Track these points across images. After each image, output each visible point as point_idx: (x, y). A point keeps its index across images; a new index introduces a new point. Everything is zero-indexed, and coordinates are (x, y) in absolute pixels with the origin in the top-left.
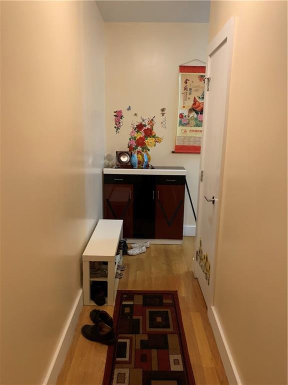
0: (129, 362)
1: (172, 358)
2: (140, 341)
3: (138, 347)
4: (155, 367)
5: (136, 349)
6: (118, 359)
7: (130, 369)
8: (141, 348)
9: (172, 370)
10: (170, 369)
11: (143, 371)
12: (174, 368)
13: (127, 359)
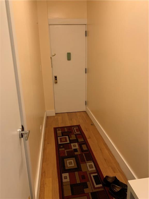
0: (90, 174)
1: (68, 180)
2: (89, 187)
3: (88, 183)
4: (76, 173)
5: (89, 181)
6: (96, 174)
7: (88, 171)
8: (86, 182)
9: (68, 173)
10: (69, 174)
11: (82, 170)
12: (67, 175)
13: (92, 175)
